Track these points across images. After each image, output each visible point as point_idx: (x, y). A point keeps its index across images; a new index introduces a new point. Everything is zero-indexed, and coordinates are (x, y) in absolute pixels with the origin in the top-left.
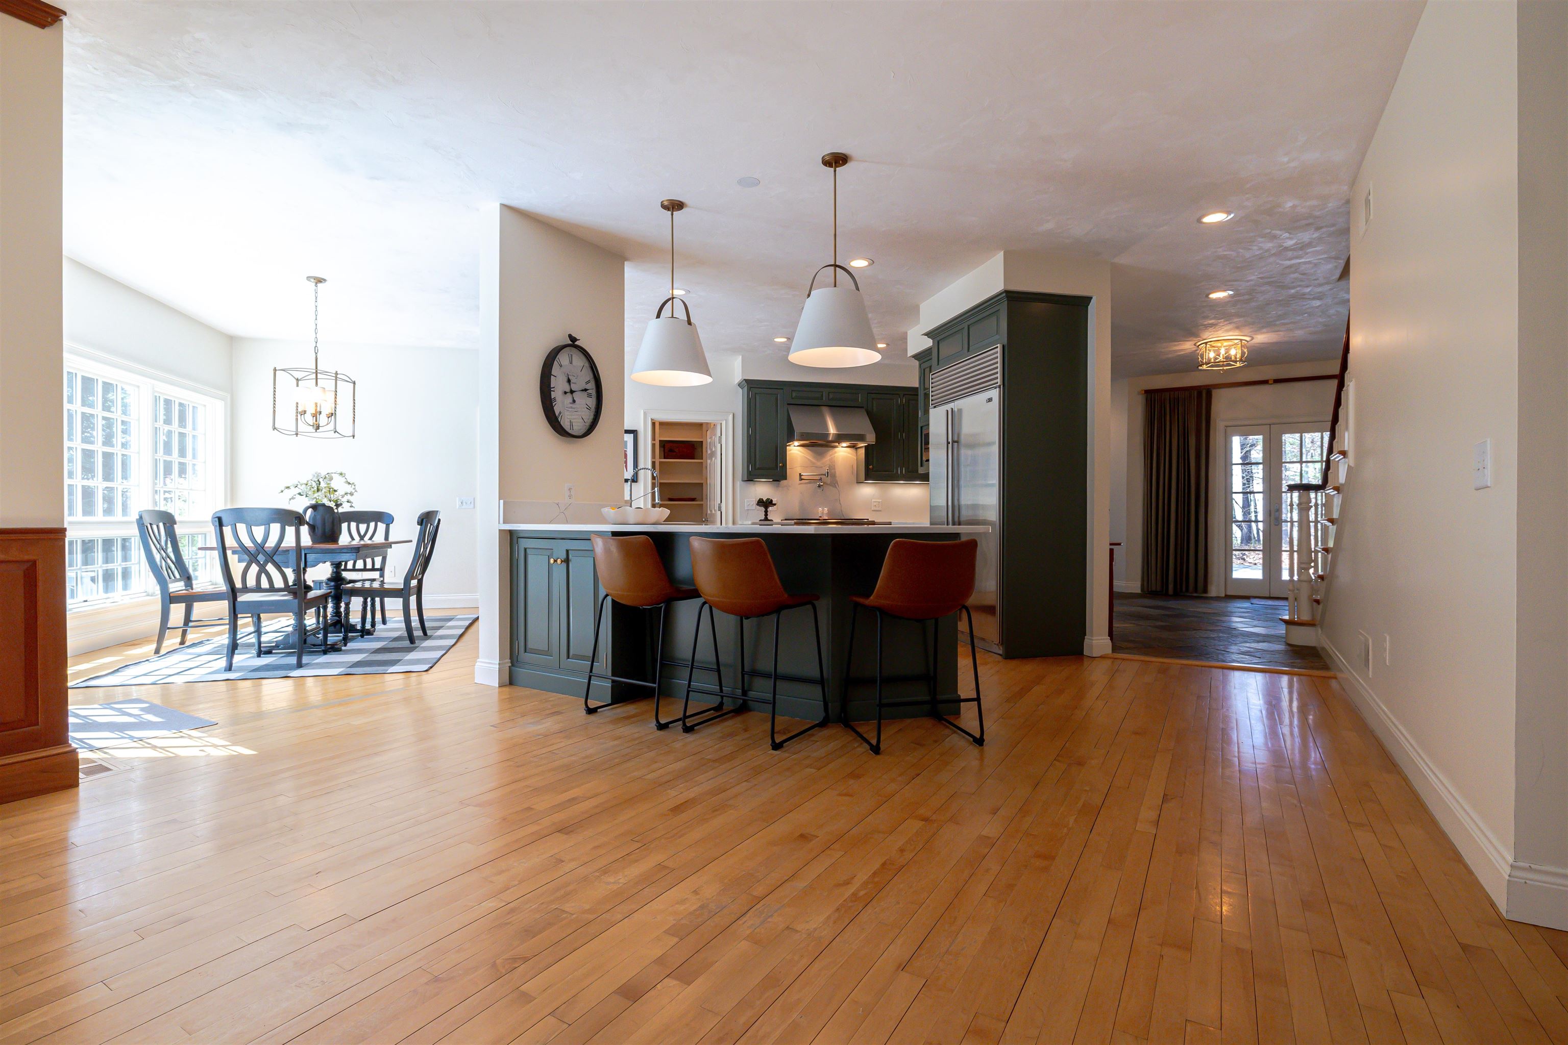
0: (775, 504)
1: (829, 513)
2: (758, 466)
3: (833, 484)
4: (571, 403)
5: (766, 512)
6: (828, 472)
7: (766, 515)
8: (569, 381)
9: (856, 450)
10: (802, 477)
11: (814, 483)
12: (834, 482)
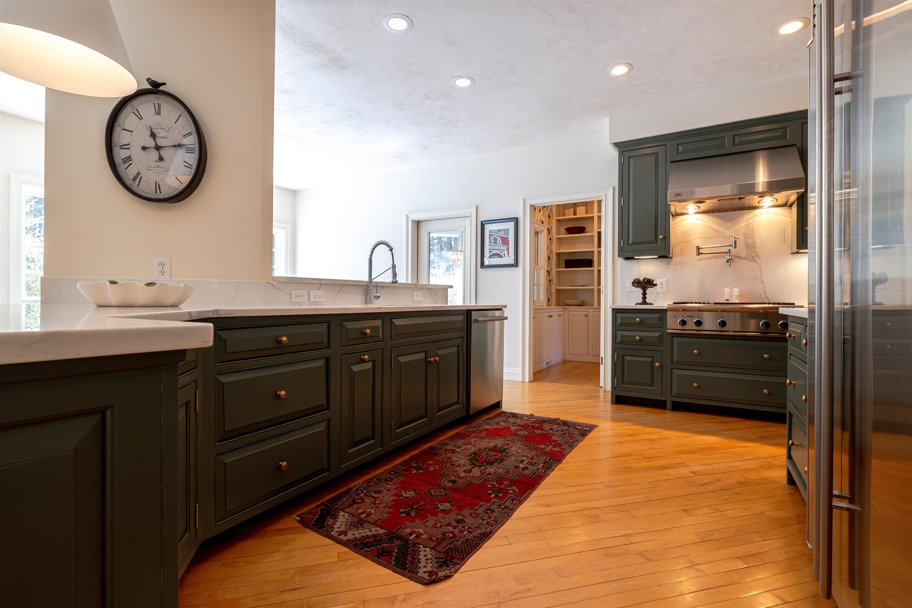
0: (656, 285)
3: (751, 258)
4: (156, 161)
5: (644, 294)
6: (735, 242)
7: (644, 298)
8: (153, 135)
10: (701, 251)
11: (720, 256)
12: (753, 255)
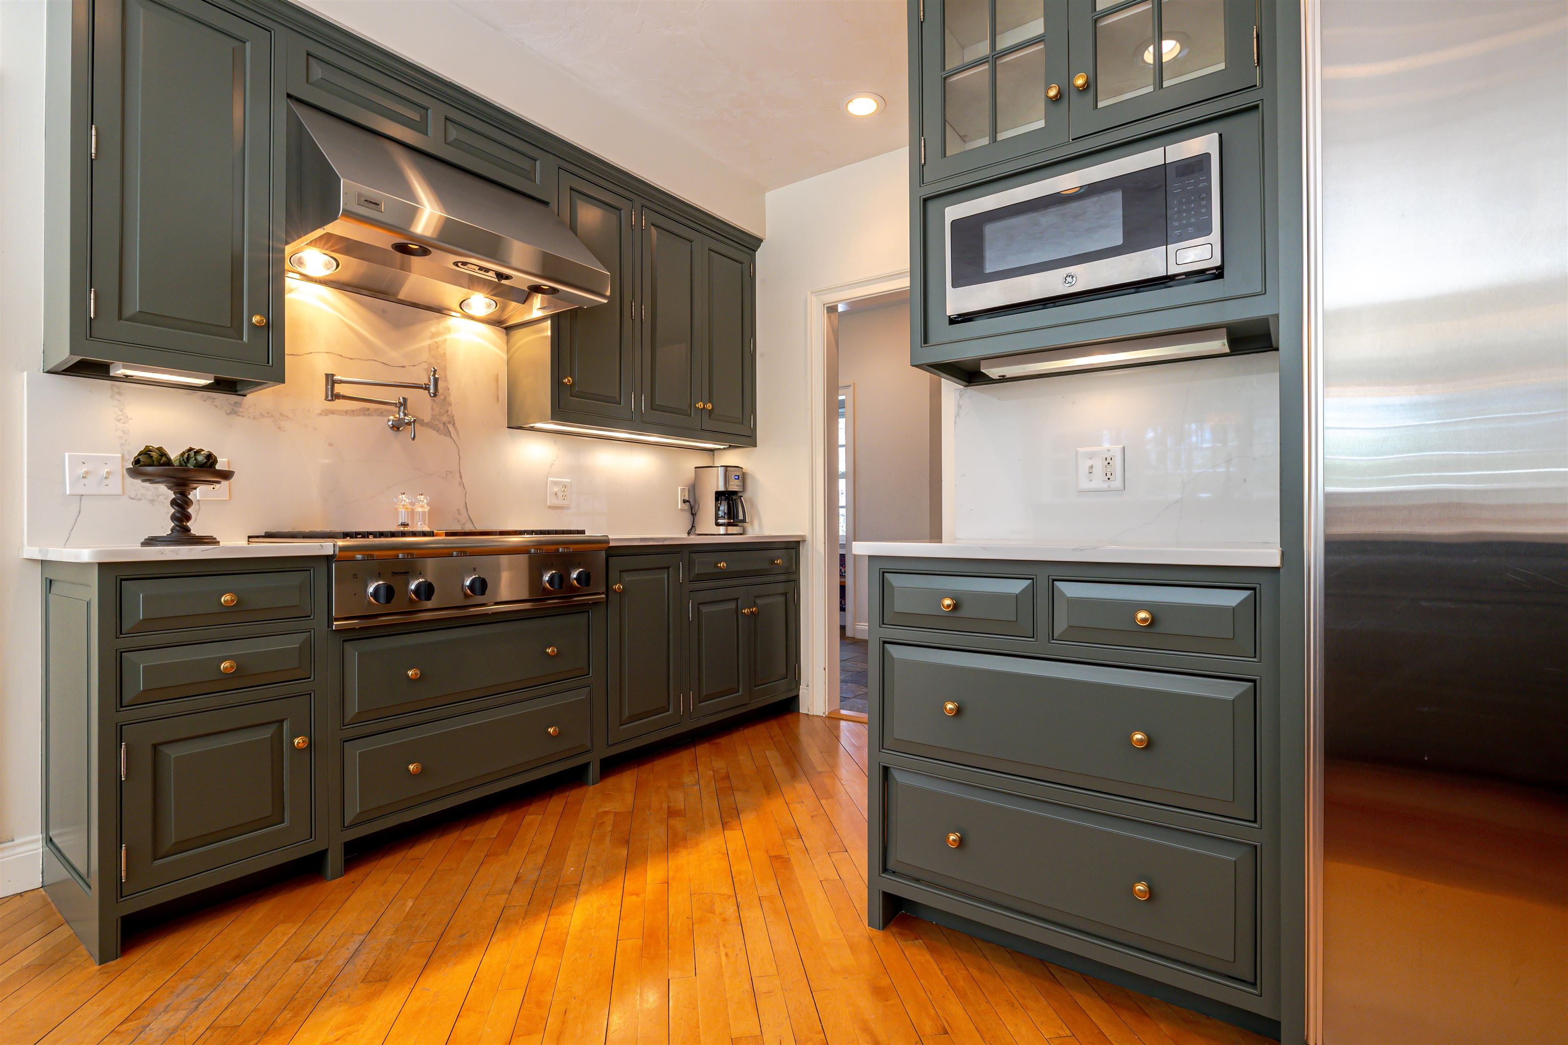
0: (226, 475)
1: (435, 512)
2: (134, 305)
3: (441, 426)
5: (183, 504)
6: (436, 380)
7: (182, 519)
9: (507, 334)
10: (339, 389)
11: (376, 410)
12: (445, 419)
